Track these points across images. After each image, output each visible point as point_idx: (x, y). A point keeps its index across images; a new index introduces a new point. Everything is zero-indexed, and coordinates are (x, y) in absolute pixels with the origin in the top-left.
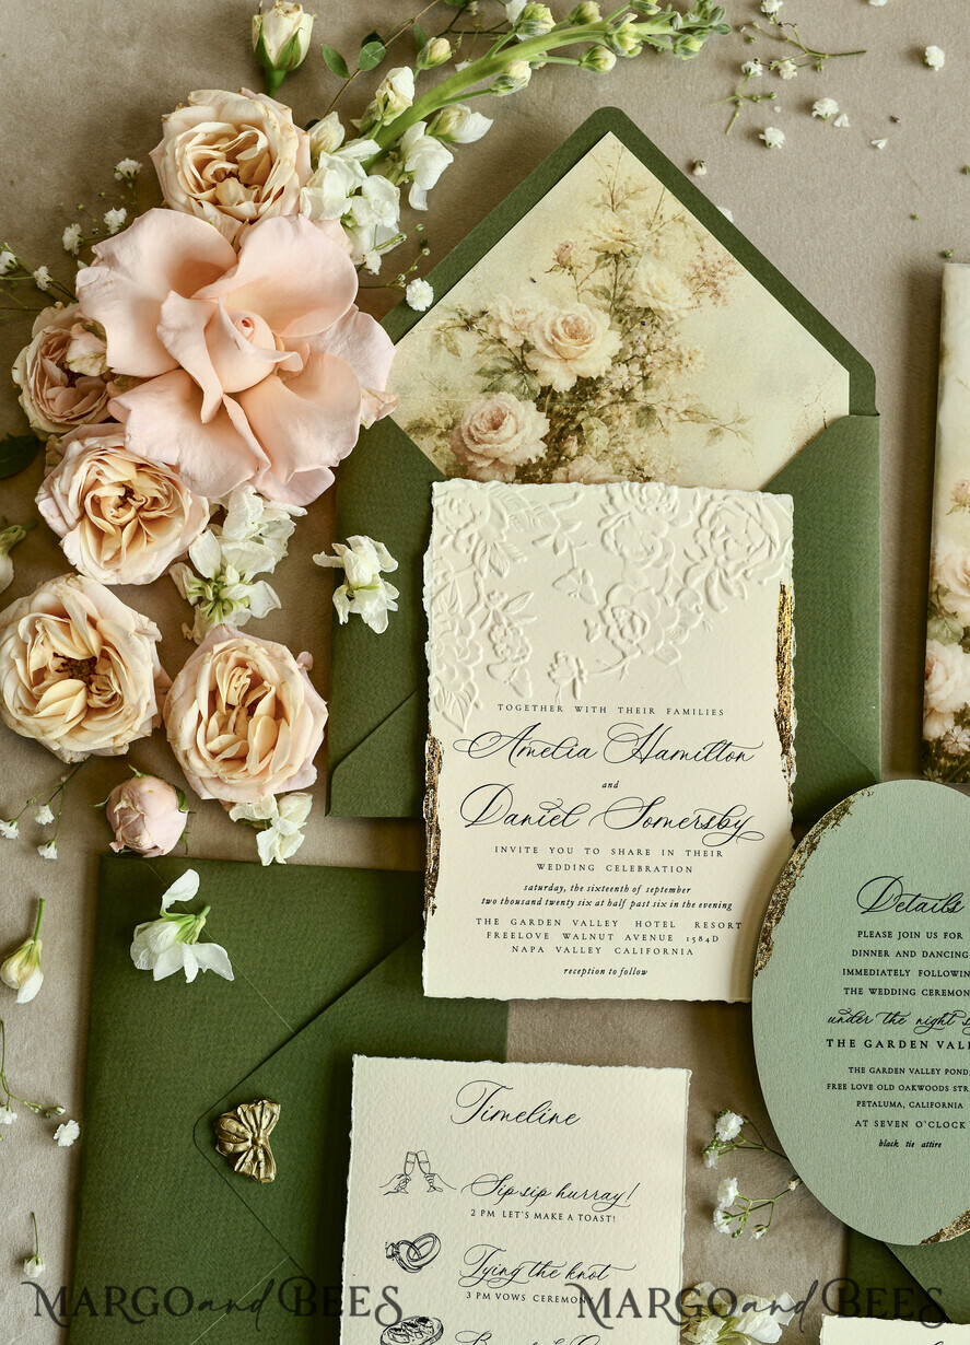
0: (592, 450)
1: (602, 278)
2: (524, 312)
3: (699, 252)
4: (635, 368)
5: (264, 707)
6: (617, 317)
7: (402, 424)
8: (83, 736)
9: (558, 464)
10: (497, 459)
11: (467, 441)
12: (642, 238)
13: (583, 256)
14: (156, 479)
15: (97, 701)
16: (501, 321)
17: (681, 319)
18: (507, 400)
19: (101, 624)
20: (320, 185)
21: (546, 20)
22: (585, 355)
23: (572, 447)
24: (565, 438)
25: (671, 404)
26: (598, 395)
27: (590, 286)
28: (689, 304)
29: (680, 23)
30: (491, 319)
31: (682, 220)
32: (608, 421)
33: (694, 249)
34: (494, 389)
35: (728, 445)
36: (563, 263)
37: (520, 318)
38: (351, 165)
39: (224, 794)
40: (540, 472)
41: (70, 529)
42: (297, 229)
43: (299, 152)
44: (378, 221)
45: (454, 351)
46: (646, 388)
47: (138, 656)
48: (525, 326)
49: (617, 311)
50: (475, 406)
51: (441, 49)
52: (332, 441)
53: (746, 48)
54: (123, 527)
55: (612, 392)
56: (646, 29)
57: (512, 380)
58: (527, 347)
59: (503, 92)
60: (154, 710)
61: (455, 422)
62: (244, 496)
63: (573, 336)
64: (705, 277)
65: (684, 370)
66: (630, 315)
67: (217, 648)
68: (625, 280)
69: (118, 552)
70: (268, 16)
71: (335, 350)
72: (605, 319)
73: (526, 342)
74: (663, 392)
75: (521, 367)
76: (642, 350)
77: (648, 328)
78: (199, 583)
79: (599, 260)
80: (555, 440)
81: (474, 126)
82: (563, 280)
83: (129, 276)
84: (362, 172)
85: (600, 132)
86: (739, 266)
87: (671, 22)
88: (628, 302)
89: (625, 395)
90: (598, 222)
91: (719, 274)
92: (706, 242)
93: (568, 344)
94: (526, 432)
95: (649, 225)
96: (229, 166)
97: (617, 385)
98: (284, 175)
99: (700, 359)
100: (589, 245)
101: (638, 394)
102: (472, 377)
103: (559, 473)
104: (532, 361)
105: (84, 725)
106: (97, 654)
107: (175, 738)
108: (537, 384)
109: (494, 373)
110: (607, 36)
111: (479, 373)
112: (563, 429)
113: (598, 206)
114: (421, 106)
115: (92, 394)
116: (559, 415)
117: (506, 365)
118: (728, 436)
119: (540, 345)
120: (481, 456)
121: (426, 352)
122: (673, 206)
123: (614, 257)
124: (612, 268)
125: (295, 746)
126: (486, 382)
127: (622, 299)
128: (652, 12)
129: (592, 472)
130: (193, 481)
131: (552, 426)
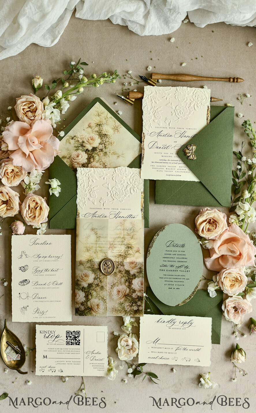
0: (96, 161)
1: (97, 129)
2: (82, 136)
3: (115, 123)
4: (103, 145)
5: (38, 208)
6: (100, 136)
7: (61, 157)
8: (6, 214)
9: (89, 163)
10: (78, 163)
11: (73, 159)
12: (104, 121)
13: (93, 125)
14: (18, 168)
15: (9, 208)
16: (78, 137)
17: (111, 136)
18: (80, 152)
19: (9, 194)
20: (45, 113)
21: (86, 80)
22: (94, 143)
23: (92, 160)
24: (91, 158)
25: (110, 152)
26: (96, 150)
27: (95, 130)
28: (113, 133)
29: (111, 77)
30: (76, 137)
31: (111, 118)
32: (98, 155)
33: (114, 123)
34: (77, 150)
35: (121, 159)
36: (89, 126)
37: (81, 137)
38: (51, 108)
39: (32, 224)
40: (86, 165)
41: (3, 177)
42: (42, 122)
43: (41, 107)
44: (56, 119)
45: (70, 143)
46: (105, 149)
47: (16, 200)
48: (83, 138)
49: (100, 135)
50: (74, 153)
51: (67, 85)
52: (49, 160)
53: (125, 80)
54: (12, 176)
55: (99, 150)
56: (105, 79)
57: (81, 148)
58: (83, 142)
59: (78, 94)
60: (19, 209)
61: (70, 156)
62: (34, 170)
63: (92, 140)
64: (116, 128)
65: (112, 145)
66: (102, 135)
67: (29, 198)
68: (101, 129)
69: (11, 181)
70: (35, 79)
71: (49, 142)
72: (98, 136)
73: (83, 141)
74: (108, 149)
75: (82, 146)
76: (104, 142)
77: (105, 138)
78: (26, 185)
79: (96, 126)
80: (89, 159)
81: (73, 98)
82: (90, 129)
83: (12, 133)
84: (53, 108)
85: (96, 102)
86: (122, 126)
87: (110, 78)
88: (102, 133)
89: (102, 150)
90: (96, 119)
91: (118, 127)
92: (116, 122)
93: (91, 141)
94: (83, 157)
95: (105, 119)
96: (29, 110)
97: (100, 148)
98: (39, 112)
99: (115, 143)
100: (94, 123)
101: (104, 150)
102: (73, 148)
103: (90, 165)
104: (84, 144)
105: (7, 212)
106: (8, 199)
107: (23, 215)
108: (85, 149)
109: (77, 147)
110: (97, 82)
111: (75, 147)
112: (90, 157)
113: (96, 116)
114: (63, 95)
115: (5, 152)
116: (89, 154)
117: (80, 145)
118: (121, 158)
119: (86, 141)
120: (75, 162)
121: (65, 143)
122: (110, 115)
123: (99, 125)
124: (98, 127)
125: (44, 215)
126: (76, 148)
127: (100, 133)
128: (106, 76)
129: (96, 165)
130: (24, 169)
131: (88, 156)
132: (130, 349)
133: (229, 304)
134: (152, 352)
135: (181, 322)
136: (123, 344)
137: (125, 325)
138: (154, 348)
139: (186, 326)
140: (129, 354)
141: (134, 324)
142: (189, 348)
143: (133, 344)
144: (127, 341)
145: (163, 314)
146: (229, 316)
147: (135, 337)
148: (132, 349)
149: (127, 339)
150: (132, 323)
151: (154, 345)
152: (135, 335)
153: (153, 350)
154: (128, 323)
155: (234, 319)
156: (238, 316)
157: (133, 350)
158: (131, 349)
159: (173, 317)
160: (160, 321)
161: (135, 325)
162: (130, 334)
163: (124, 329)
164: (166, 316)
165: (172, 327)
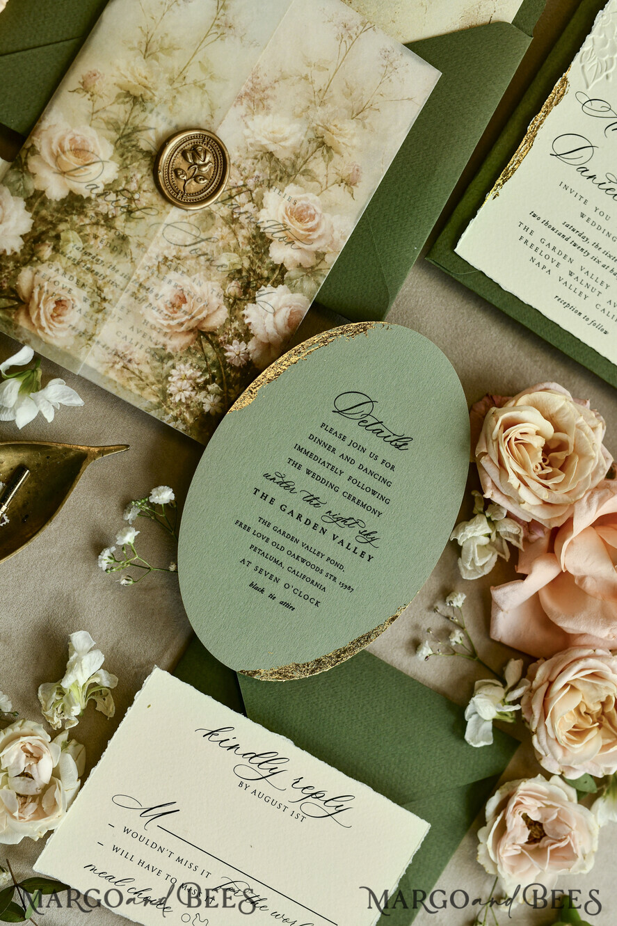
132: (25, 797)
133: (528, 802)
134: (116, 849)
135: (302, 784)
136: (12, 759)
137: (67, 683)
138: (135, 835)
139: (313, 807)
140: (16, 814)
141: (98, 699)
142: (274, 902)
143: (52, 783)
144: (35, 756)
145: (245, 715)
146: (501, 850)
147: (76, 758)
148: (38, 798)
149: (38, 747)
150: (93, 694)
151: (137, 823)
152: (81, 746)
153: (127, 843)
154: (81, 684)
155: (513, 869)
156: (532, 865)
157: (40, 804)
158: (34, 798)
159: (281, 744)
160: (222, 736)
161: (108, 707)
162: (61, 730)
163: (46, 702)
164: (258, 727)
165: (254, 785)
